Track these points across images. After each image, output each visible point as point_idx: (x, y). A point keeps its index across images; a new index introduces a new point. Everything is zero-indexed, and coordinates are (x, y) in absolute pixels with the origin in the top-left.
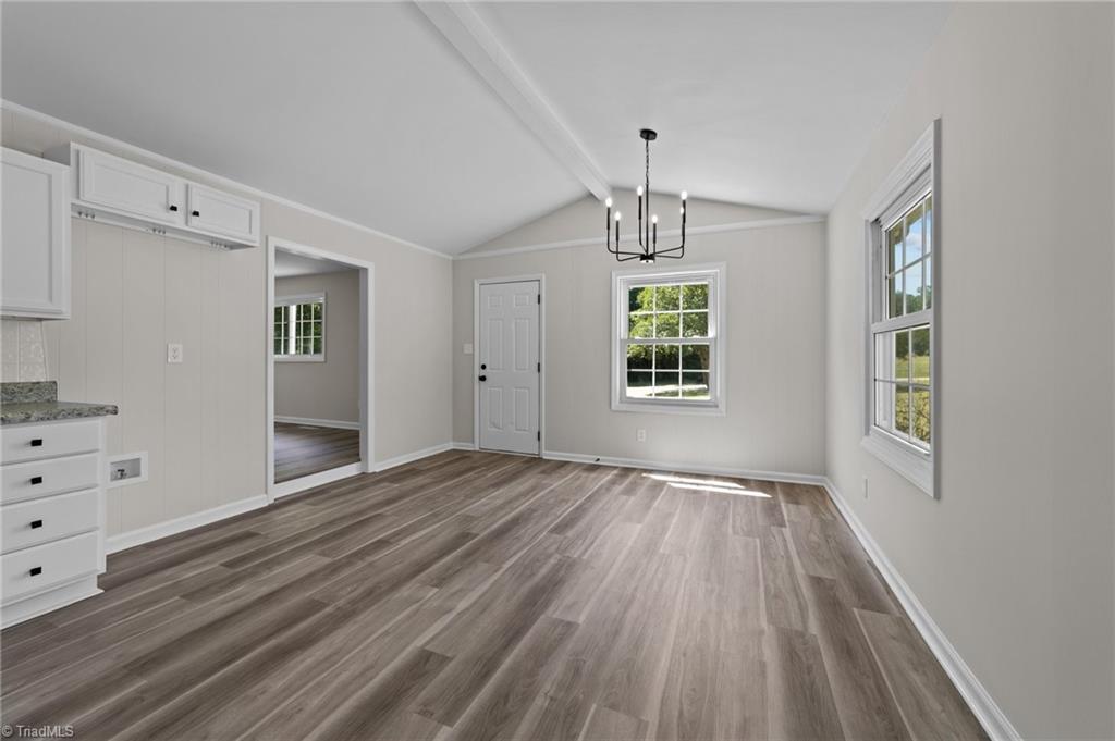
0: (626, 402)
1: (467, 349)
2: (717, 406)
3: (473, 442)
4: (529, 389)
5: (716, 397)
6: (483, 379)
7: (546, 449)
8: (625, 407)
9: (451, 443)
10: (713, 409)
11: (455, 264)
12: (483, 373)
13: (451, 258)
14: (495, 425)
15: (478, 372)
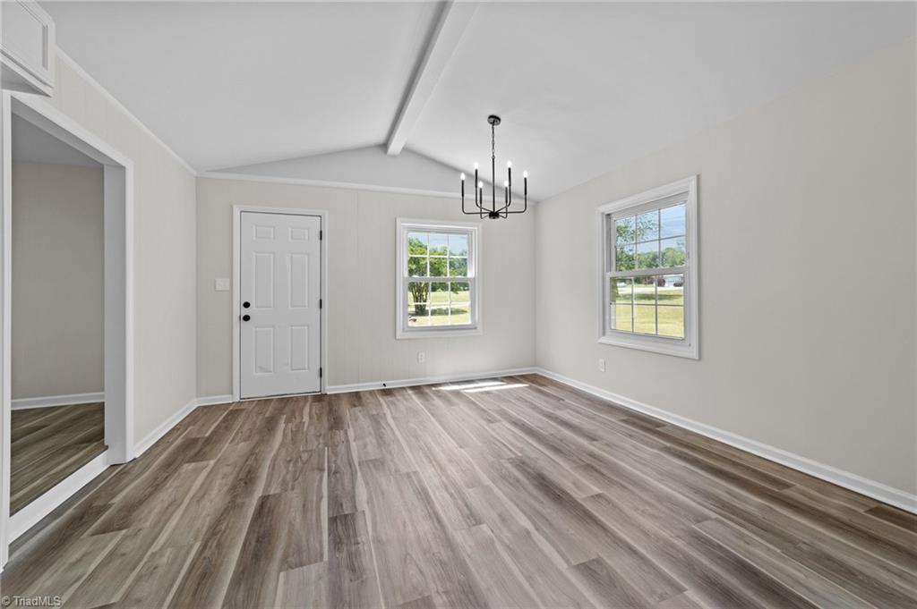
0: (409, 331)
1: (222, 284)
2: (475, 328)
3: (232, 393)
4: (308, 326)
5: (475, 321)
6: (247, 318)
7: (330, 384)
8: (408, 335)
9: (196, 400)
10: (474, 331)
11: (199, 181)
12: (245, 312)
13: (195, 173)
14: (262, 369)
15: (239, 311)
